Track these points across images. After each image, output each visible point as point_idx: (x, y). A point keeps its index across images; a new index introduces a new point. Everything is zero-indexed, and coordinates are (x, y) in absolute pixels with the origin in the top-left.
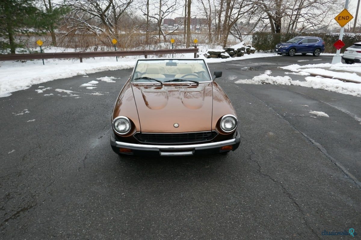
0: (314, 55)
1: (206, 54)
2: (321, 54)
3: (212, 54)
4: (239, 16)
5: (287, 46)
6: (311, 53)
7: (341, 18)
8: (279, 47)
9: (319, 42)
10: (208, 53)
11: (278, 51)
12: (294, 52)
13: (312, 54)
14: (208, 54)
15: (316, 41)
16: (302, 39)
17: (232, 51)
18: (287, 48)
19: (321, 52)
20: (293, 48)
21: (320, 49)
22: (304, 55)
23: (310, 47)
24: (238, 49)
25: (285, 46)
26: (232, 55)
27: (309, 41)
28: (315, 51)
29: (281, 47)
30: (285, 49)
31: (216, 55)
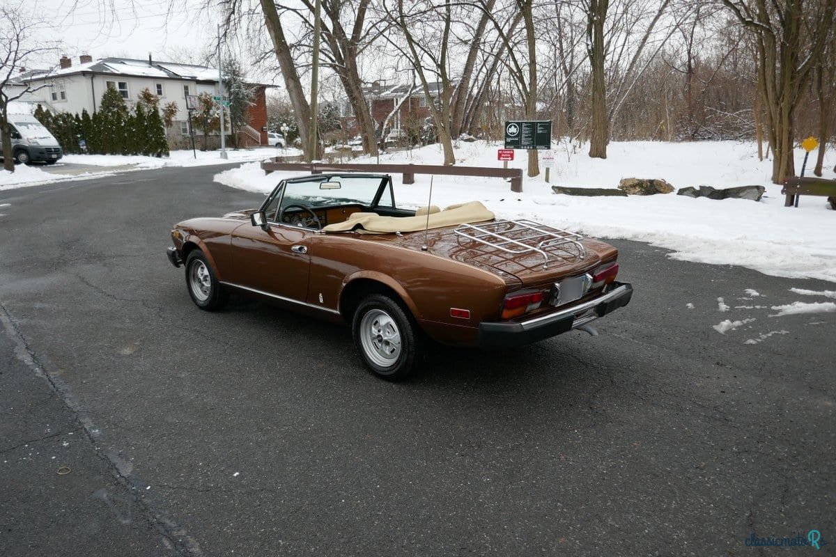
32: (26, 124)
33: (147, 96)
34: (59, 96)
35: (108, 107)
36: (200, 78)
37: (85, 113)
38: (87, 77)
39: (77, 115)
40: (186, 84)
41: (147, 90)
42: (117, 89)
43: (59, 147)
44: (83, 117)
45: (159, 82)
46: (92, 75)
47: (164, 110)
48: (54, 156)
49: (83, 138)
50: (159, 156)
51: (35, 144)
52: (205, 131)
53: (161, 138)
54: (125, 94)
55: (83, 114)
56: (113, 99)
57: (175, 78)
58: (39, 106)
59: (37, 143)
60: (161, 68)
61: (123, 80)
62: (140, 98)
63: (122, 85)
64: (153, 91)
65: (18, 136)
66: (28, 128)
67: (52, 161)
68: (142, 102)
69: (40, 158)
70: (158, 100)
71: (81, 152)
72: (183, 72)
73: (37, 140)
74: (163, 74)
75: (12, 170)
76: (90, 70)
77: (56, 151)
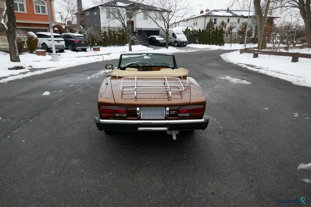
32: (179, 34)
33: (223, 23)
34: (195, 24)
35: (208, 27)
36: (245, 16)
37: (200, 30)
38: (204, 17)
39: (197, 31)
40: (239, 18)
41: (223, 21)
42: (213, 21)
43: (187, 41)
44: (199, 31)
45: (229, 18)
46: (205, 16)
47: (228, 28)
48: (185, 44)
49: (198, 38)
50: (220, 45)
51: (180, 40)
52: (243, 36)
53: (222, 39)
54: (215, 23)
55: (199, 30)
56: (210, 24)
57: (236, 16)
58: (187, 27)
59: (181, 40)
60: (231, 12)
61: (215, 18)
62: (220, 24)
63: (215, 20)
64: (226, 21)
65: (176, 37)
66: (179, 35)
67: (185, 46)
68: (221, 26)
69: (181, 45)
70: (227, 25)
71: (196, 43)
72: (238, 14)
73: (181, 39)
74: (231, 15)
75: (167, 48)
76: (205, 15)
77: (186, 42)
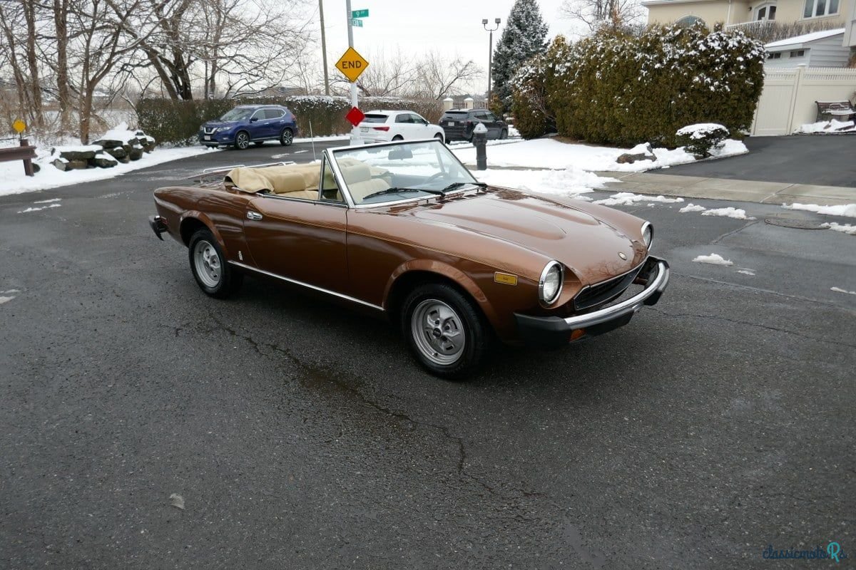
0: (283, 144)
1: (58, 160)
2: (295, 140)
3: (74, 160)
4: (115, 59)
5: (228, 128)
6: (277, 139)
7: (347, 65)
8: (210, 131)
9: (285, 116)
10: (61, 157)
11: (212, 140)
12: (246, 140)
13: (278, 142)
14: (65, 161)
15: (279, 113)
16: (253, 110)
17: (120, 148)
18: (229, 132)
19: (293, 137)
20: (241, 130)
21: (291, 130)
22: (259, 145)
23: (272, 126)
24: (129, 142)
25: (225, 128)
26: (121, 158)
27: (268, 114)
28: (282, 135)
29: (216, 131)
30: (225, 136)
31: (82, 160)
